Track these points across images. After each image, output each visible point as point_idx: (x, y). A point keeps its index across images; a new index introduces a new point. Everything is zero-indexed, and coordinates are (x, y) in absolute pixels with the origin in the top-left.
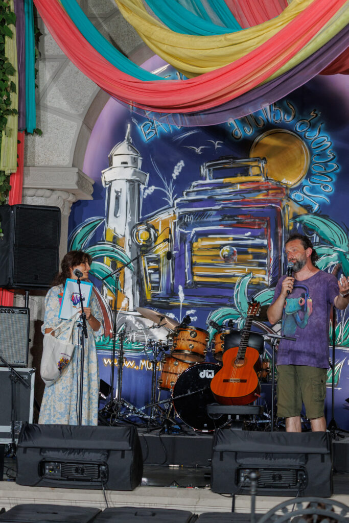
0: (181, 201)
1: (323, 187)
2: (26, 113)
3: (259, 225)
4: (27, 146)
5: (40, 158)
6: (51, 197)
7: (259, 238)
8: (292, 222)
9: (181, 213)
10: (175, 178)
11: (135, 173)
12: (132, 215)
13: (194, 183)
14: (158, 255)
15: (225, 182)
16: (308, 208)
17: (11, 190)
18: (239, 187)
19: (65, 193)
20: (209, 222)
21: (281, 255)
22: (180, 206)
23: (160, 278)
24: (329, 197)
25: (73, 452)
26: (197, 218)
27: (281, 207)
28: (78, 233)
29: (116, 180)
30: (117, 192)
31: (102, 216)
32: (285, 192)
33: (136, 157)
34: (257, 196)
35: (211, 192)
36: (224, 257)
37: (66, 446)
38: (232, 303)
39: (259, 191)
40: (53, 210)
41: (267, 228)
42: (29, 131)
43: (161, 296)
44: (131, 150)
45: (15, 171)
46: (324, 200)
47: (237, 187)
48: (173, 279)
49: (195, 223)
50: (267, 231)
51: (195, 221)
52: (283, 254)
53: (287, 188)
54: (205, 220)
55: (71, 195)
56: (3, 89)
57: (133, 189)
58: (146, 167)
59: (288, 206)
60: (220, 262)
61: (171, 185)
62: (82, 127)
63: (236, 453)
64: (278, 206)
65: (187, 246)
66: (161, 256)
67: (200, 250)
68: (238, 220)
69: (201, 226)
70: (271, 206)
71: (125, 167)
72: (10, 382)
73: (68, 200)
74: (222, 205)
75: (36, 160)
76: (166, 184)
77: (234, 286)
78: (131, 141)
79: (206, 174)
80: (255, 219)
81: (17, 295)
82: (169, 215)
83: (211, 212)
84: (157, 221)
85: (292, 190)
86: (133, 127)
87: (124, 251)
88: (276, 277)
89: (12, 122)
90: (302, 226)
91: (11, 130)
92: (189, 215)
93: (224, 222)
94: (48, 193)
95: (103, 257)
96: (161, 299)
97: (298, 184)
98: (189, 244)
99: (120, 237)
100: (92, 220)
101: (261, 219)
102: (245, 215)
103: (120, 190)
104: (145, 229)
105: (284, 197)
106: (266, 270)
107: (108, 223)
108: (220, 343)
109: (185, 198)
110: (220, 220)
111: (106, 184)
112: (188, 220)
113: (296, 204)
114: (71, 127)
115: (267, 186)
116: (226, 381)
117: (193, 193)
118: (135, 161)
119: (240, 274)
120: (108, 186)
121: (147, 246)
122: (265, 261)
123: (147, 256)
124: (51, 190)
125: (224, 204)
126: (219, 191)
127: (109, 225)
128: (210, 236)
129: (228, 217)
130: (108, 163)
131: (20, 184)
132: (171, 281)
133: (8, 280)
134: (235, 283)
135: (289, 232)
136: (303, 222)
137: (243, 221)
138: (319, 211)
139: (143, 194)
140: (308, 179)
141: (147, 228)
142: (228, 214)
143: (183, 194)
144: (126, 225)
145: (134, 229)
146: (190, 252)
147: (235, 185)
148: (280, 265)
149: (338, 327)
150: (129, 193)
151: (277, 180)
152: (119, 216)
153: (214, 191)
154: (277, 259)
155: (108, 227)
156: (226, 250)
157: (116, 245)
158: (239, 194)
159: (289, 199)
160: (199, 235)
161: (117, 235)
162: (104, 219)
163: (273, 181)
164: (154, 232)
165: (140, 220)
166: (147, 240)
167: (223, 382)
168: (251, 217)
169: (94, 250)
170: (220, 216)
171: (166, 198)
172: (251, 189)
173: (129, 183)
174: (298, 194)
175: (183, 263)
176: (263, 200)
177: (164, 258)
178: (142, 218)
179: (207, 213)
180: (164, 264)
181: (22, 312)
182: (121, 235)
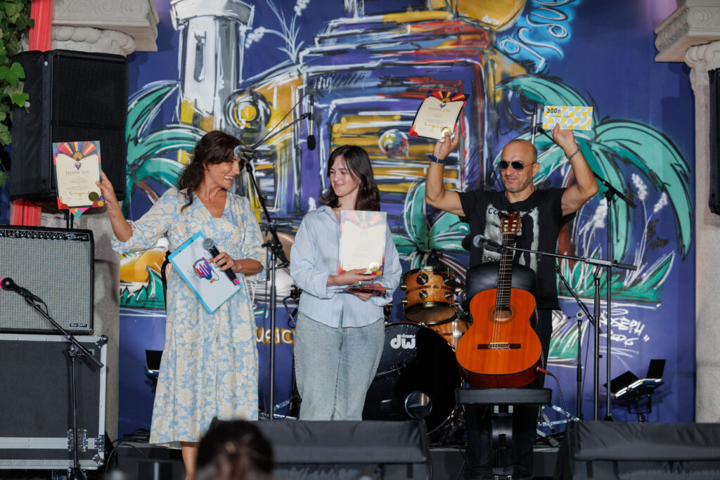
0: (311, 53)
1: (553, 30)
6: (99, 41)
8: (499, 89)
9: (310, 75)
10: (299, 13)
11: (229, 5)
12: (227, 77)
13: (333, 23)
14: (272, 147)
15: (385, 21)
16: (528, 65)
17: (33, 28)
18: (409, 29)
19: (123, 35)
20: (360, 89)
21: (483, 145)
22: (309, 61)
23: (275, 186)
24: (563, 47)
26: (338, 82)
27: (481, 62)
28: (131, 109)
29: (196, 17)
30: (198, 38)
31: (173, 79)
32: (487, 38)
34: (441, 44)
35: (362, 37)
36: (386, 148)
38: (401, 227)
39: (444, 36)
40: (115, 62)
43: (278, 216)
46: (555, 52)
47: (406, 30)
48: (299, 187)
49: (337, 91)
51: (335, 87)
52: (486, 143)
53: (491, 31)
54: (353, 85)
55: (130, 38)
57: (228, 32)
59: (493, 62)
60: (379, 158)
61: (293, 25)
63: (615, 462)
64: (476, 62)
65: (322, 130)
66: (278, 149)
67: (346, 136)
68: (409, 85)
69: (346, 97)
70: (465, 62)
73: (125, 48)
74: (381, 60)
76: (284, 23)
77: (404, 198)
79: (353, 7)
80: (437, 84)
82: (291, 76)
83: (363, 72)
84: (269, 88)
85: (500, 35)
88: (475, 182)
90: (518, 95)
92: (326, 78)
93: (386, 90)
94: (95, 34)
95: (176, 150)
96: (278, 221)
97: (510, 25)
98: (326, 127)
99: (206, 115)
100: (156, 86)
101: (449, 84)
102: (418, 76)
103: (204, 36)
104: (250, 102)
105: (486, 47)
106: (457, 171)
107: (183, 92)
108: (417, 289)
109: (318, 47)
110: (379, 86)
111: (179, 25)
112: (324, 86)
113: (505, 58)
115: (458, 28)
116: (483, 347)
117: (331, 40)
119: (415, 178)
120: (182, 28)
121: (252, 131)
122: (457, 155)
124: (99, 29)
125: (384, 58)
126: (375, 36)
127: (186, 94)
128: (362, 113)
129: (393, 81)
131: (48, 17)
132: (296, 191)
134: (406, 194)
135: (495, 106)
136: (519, 89)
137: (419, 87)
138: (546, 70)
139: (245, 42)
140: (527, 16)
141: (252, 100)
142: (393, 76)
143: (314, 41)
144: (215, 96)
145: (230, 102)
146: (328, 140)
147: (402, 27)
148: (480, 162)
149: (578, 266)
150: (220, 39)
151: (474, 17)
152: (204, 79)
153: (368, 37)
154: (476, 152)
155: (185, 99)
156: (390, 136)
157: (198, 129)
158: (410, 42)
159: (495, 50)
160: (343, 111)
161: (199, 112)
162: (178, 86)
163: (466, 20)
164: (265, 107)
165: (240, 86)
166: (253, 121)
167: (479, 348)
168: (432, 81)
169: (160, 138)
170: (378, 79)
171: (285, 47)
172: (430, 33)
173: (220, 21)
174: (510, 41)
175: (315, 159)
176: (452, 51)
177: (284, 151)
178: (243, 83)
179: (356, 75)
180: (283, 160)
181: (81, 237)
182: (207, 112)
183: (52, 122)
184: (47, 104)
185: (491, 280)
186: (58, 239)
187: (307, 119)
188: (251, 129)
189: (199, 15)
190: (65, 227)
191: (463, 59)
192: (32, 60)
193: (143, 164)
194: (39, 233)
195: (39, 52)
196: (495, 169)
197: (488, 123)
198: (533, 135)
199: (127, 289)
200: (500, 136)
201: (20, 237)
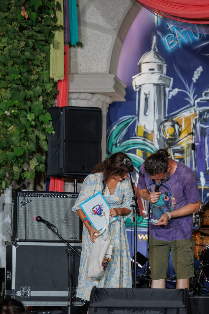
0: (201, 100)
2: (70, 28)
4: (70, 57)
5: (81, 67)
6: (93, 99)
9: (201, 111)
10: (195, 81)
11: (161, 78)
12: (160, 113)
14: (182, 147)
17: (59, 95)
19: (104, 96)
22: (200, 105)
25: (136, 310)
28: (114, 130)
29: (144, 84)
30: (146, 95)
31: (134, 115)
33: (162, 64)
37: (130, 305)
40: (95, 111)
42: (72, 44)
44: (157, 58)
45: (62, 78)
48: (195, 167)
55: (108, 98)
56: (51, 8)
57: (160, 91)
58: (170, 73)
61: (192, 87)
62: (116, 40)
65: (206, 139)
66: (185, 148)
71: (152, 73)
72: (66, 255)
73: (106, 101)
75: (79, 69)
76: (187, 86)
78: (157, 50)
81: (66, 183)
82: (191, 113)
84: (180, 118)
86: (159, 38)
87: (153, 144)
89: (59, 36)
91: (58, 43)
92: (208, 113)
94: (90, 96)
95: (135, 149)
99: (150, 132)
100: (126, 118)
103: (148, 93)
104: (171, 125)
107: (139, 121)
109: (204, 98)
111: (136, 88)
112: (207, 117)
114: (107, 40)
118: (160, 67)
120: (138, 89)
123: (173, 148)
124: (92, 93)
130: (138, 70)
131: (66, 89)
132: (194, 169)
133: (60, 170)
139: (168, 96)
141: (172, 124)
143: (202, 94)
144: (154, 122)
145: (161, 125)
150: (156, 95)
152: (148, 115)
155: (139, 124)
157: (146, 139)
161: (147, 131)
162: (136, 118)
164: (179, 128)
165: (166, 118)
166: (173, 135)
169: (127, 144)
171: (188, 98)
173: (156, 86)
175: (203, 153)
177: (188, 149)
178: (168, 116)
180: (188, 154)
181: (74, 196)
182: (150, 131)
183: (65, 141)
184: (62, 132)
186: (63, 197)
188: (172, 139)
189: (146, 83)
192: (55, 111)
194: (54, 195)
195: (58, 108)
201: (45, 197)
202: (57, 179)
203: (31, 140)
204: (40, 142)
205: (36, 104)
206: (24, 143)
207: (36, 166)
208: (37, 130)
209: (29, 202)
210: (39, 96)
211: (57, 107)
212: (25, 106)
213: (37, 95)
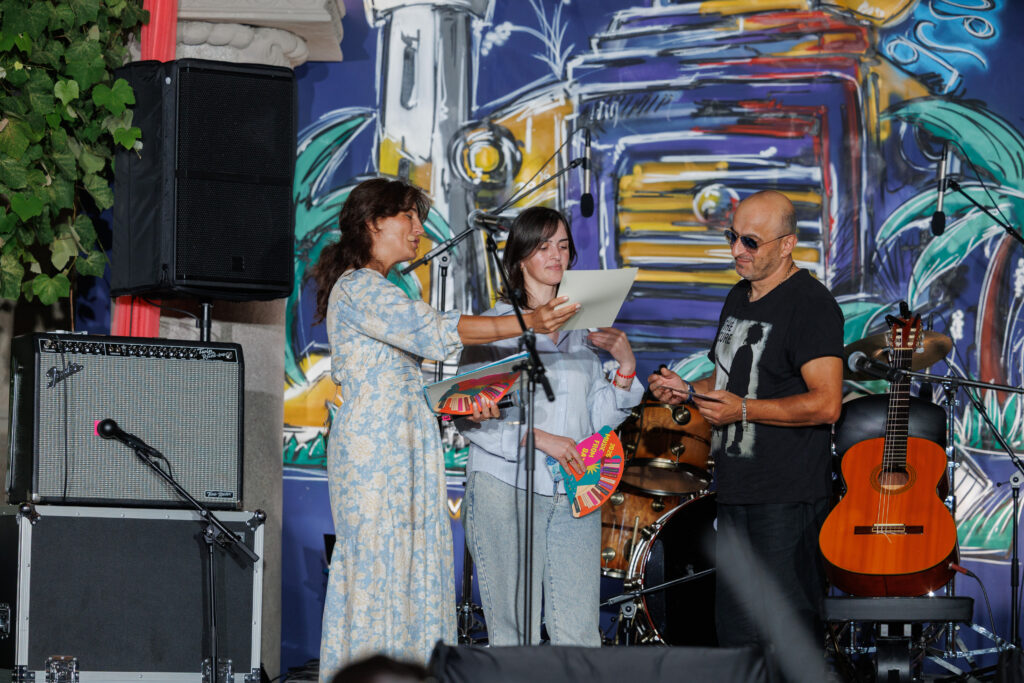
0: (585, 63)
1: (970, 25)
3: (799, 127)
6: (252, 45)
7: (797, 162)
8: (886, 120)
9: (585, 97)
12: (452, 101)
13: (621, 15)
15: (703, 11)
16: (931, 82)
17: (148, 24)
18: (742, 25)
19: (288, 35)
20: (664, 119)
21: (860, 209)
22: (582, 76)
24: (986, 51)
26: (629, 108)
27: (855, 76)
28: (302, 153)
29: (403, 6)
30: (407, 40)
31: (367, 105)
32: (866, 38)
34: (792, 49)
35: (666, 38)
36: (706, 215)
39: (798, 35)
40: (276, 78)
41: (819, 136)
46: (974, 61)
47: (737, 26)
49: (627, 123)
50: (821, 144)
51: (624, 118)
52: (864, 205)
53: (872, 28)
54: (652, 114)
55: (301, 42)
57: (454, 30)
59: (875, 76)
60: (693, 229)
61: (557, 20)
64: (848, 77)
65: (603, 185)
67: (641, 195)
68: (742, 114)
69: (642, 132)
70: (831, 76)
73: (292, 55)
74: (698, 75)
76: (542, 16)
80: (787, 111)
82: (553, 101)
83: (668, 93)
84: (519, 120)
85: (887, 33)
88: (848, 267)
90: (915, 130)
92: (609, 102)
93: (704, 121)
94: (245, 33)
97: (902, 17)
98: (609, 180)
99: (419, 162)
100: (341, 116)
101: (805, 112)
102: (758, 100)
103: (415, 36)
104: (488, 140)
105: (864, 52)
106: (818, 250)
107: (383, 125)
109: (596, 54)
110: (694, 116)
111: (376, 19)
112: (607, 116)
113: (895, 70)
115: (819, 23)
116: (864, 530)
117: (618, 42)
120: (381, 24)
121: (492, 187)
122: (817, 225)
124: (252, 26)
125: (702, 71)
126: (687, 36)
127: (387, 129)
128: (666, 159)
129: (716, 107)
131: (171, 7)
133: (161, 271)
135: (879, 147)
136: (917, 120)
137: (756, 117)
138: (961, 88)
139: (481, 46)
140: (930, 3)
141: (491, 138)
142: (716, 99)
143: (590, 43)
144: (433, 131)
145: (458, 141)
146: (613, 202)
147: (731, 21)
148: (855, 237)
149: (1012, 402)
150: (441, 42)
151: (845, 6)
152: (417, 104)
153: (677, 37)
154: (849, 221)
155: (386, 136)
156: (711, 195)
158: (742, 46)
159: (879, 57)
160: (635, 155)
161: (408, 158)
162: (374, 115)
163: (832, 10)
164: (513, 150)
165: (473, 116)
166: (493, 171)
167: (856, 533)
168: (778, 107)
170: (692, 104)
171: (544, 53)
172: (776, 31)
173: (441, 13)
174: (903, 43)
175: (592, 231)
176: (810, 59)
178: (478, 111)
179: (658, 97)
181: (223, 355)
182: (421, 157)
183: (178, 174)
184: (169, 145)
185: (875, 423)
186: (188, 358)
187: (580, 168)
188: (491, 183)
189: (408, 3)
190: (199, 339)
191: (827, 73)
192: (146, 74)
193: (318, 239)
194: (158, 348)
195: (157, 63)
196: (878, 247)
197: (868, 174)
198: (941, 193)
199: (294, 437)
200: (887, 194)
201: (128, 355)
202: (140, 304)
203: (58, 170)
204: (86, 180)
205: (80, 48)
206: (37, 178)
207: (72, 258)
208: (73, 139)
209: (75, 372)
210: (89, 25)
211: (155, 61)
212: (48, 54)
213: (83, 22)
